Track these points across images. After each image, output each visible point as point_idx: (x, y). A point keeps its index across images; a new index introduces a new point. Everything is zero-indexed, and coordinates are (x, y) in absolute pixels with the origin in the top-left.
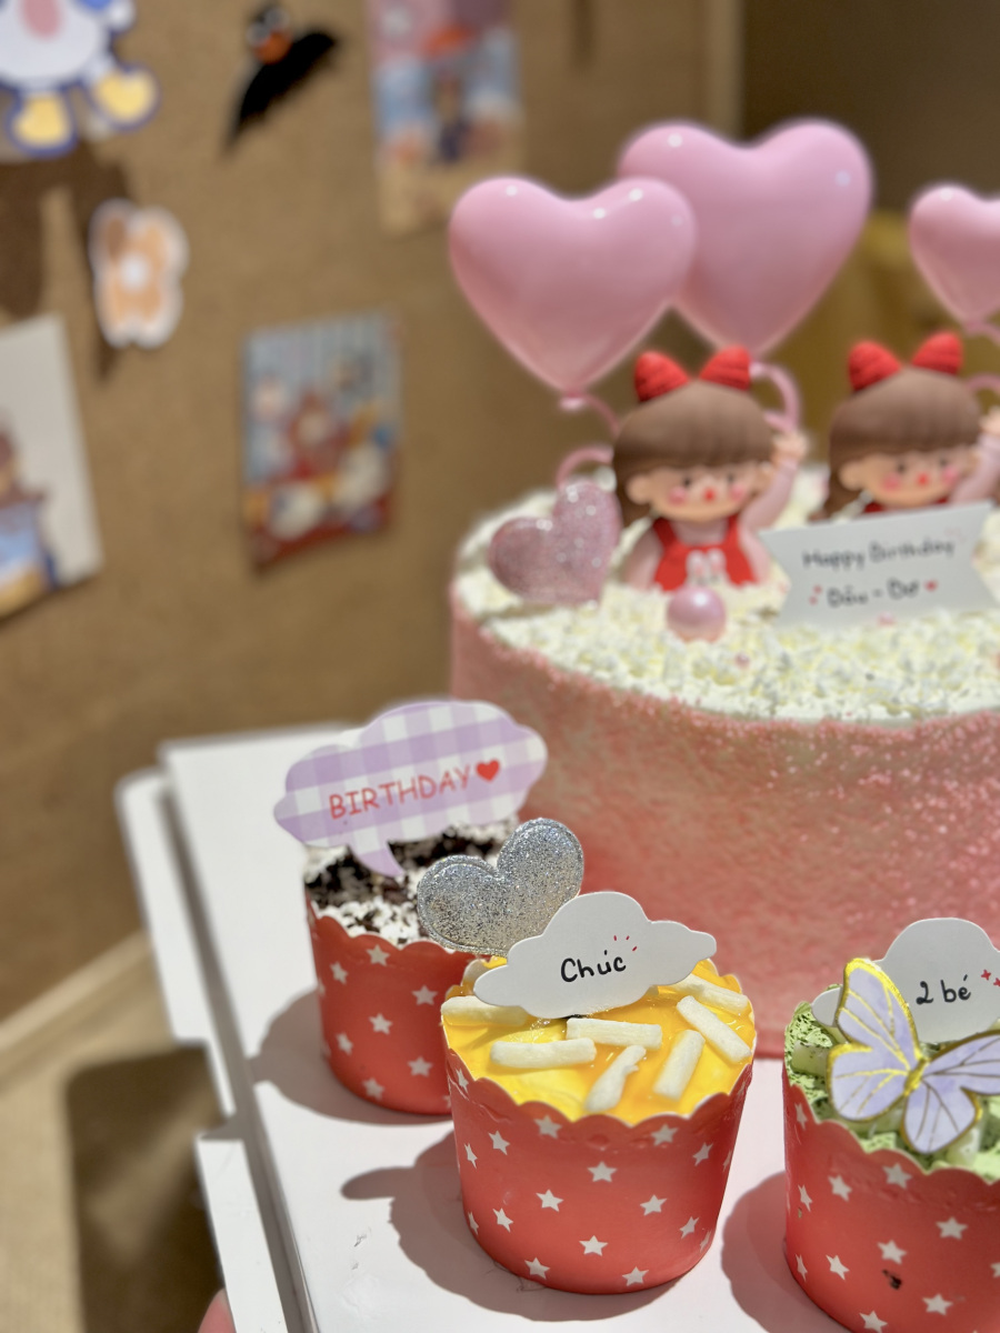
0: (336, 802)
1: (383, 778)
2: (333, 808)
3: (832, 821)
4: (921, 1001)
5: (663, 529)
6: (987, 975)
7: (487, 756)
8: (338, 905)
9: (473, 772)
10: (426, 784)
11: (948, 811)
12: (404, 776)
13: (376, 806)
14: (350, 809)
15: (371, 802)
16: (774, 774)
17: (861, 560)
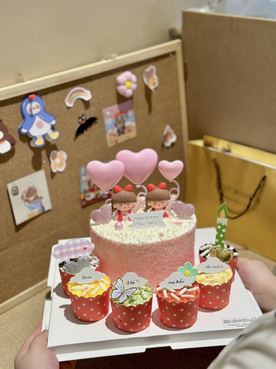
1: (69, 249)
2: (61, 254)
3: (132, 258)
4: (128, 284)
5: (119, 212)
6: (137, 280)
7: (85, 247)
8: (62, 267)
9: (83, 249)
10: (75, 250)
11: (150, 257)
12: (72, 249)
14: (63, 254)
15: (67, 253)
16: (123, 251)
17: (143, 218)
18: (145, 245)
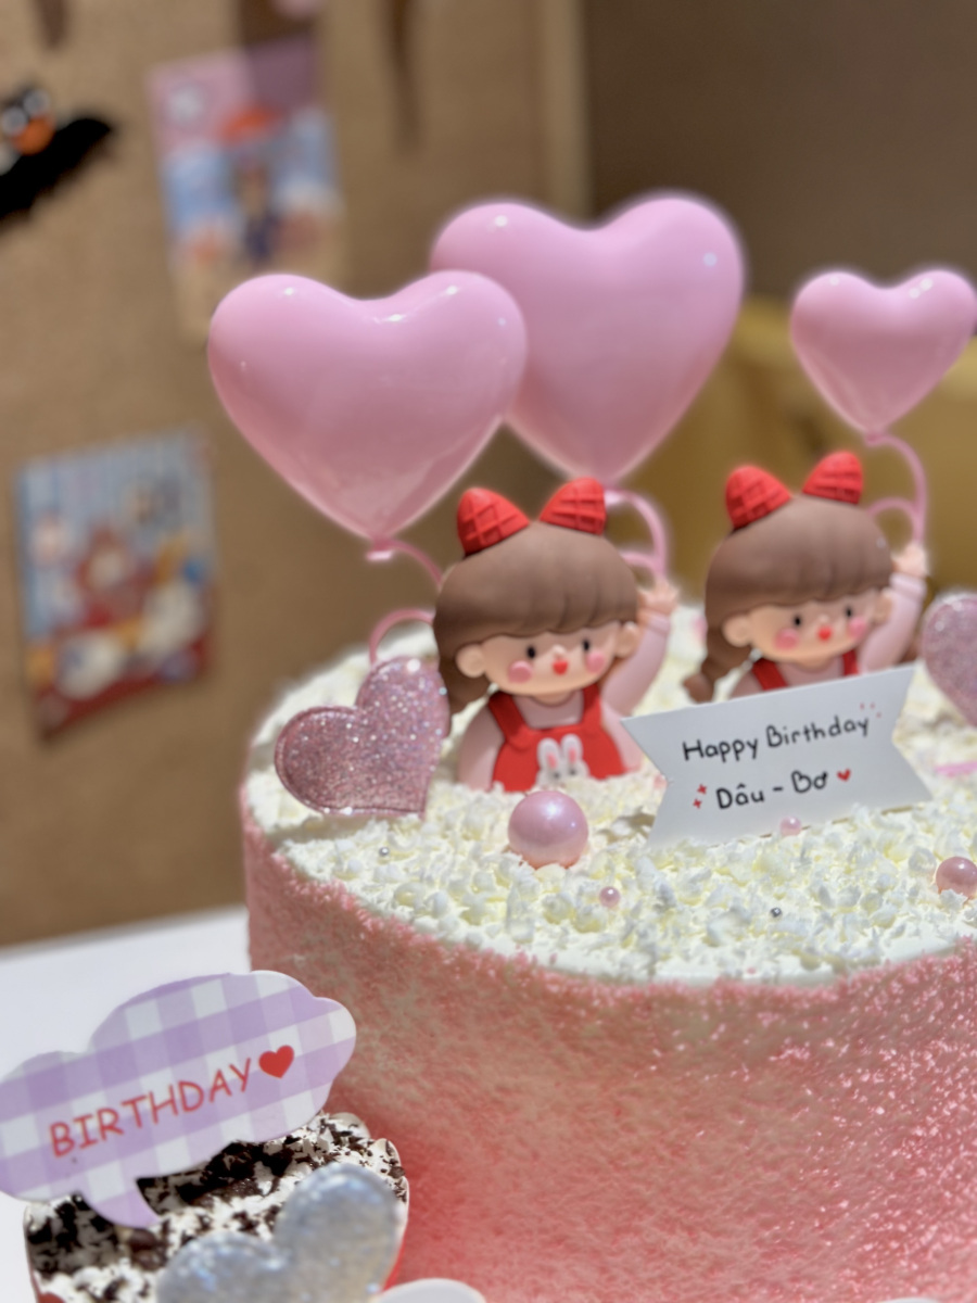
0: (60, 1132)
1: (129, 1090)
2: (56, 1141)
3: (736, 1111)
5: (503, 708)
7: (274, 1043)
8: (71, 1271)
9: (255, 1067)
10: (189, 1091)
11: (887, 1088)
12: (158, 1084)
13: (119, 1131)
14: (80, 1140)
15: (111, 1127)
16: (657, 1053)
17: (754, 747)
18: (865, 983)
